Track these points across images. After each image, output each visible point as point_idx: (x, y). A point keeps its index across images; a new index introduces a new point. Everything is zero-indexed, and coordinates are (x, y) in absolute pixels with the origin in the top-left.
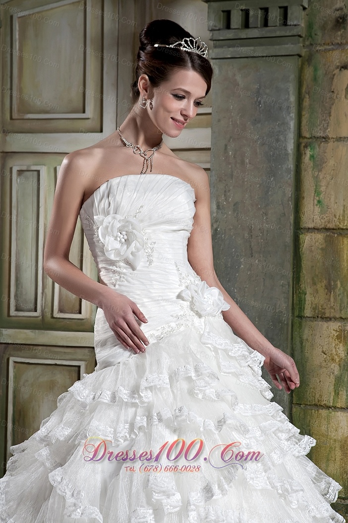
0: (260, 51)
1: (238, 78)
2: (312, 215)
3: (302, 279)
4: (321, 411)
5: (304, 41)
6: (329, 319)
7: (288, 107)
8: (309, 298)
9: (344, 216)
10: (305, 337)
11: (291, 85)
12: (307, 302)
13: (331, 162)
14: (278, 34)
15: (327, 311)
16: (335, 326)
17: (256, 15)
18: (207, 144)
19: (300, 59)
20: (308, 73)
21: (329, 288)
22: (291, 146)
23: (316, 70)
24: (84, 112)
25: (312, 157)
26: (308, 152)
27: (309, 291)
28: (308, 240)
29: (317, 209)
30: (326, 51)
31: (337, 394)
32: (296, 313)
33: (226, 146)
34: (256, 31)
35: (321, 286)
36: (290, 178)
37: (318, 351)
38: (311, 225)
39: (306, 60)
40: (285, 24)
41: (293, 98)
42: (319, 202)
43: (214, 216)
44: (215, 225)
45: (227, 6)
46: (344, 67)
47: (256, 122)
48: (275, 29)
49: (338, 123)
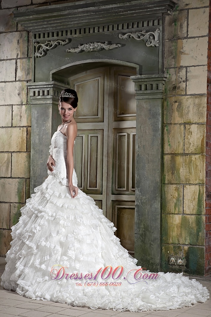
0: (151, 97)
1: (144, 105)
2: (167, 149)
3: (164, 171)
4: (170, 215)
5: (164, 94)
6: (173, 184)
7: (159, 114)
8: (166, 177)
9: (176, 149)
10: (165, 190)
11: (160, 107)
12: (166, 179)
13: (173, 132)
14: (156, 92)
15: (172, 181)
16: (175, 186)
17: (149, 86)
19: (163, 99)
20: (165, 103)
21: (173, 173)
22: (160, 126)
23: (168, 103)
24: (98, 116)
25: (167, 130)
26: (166, 128)
27: (166, 175)
28: (167, 158)
29: (169, 147)
30: (170, 97)
31: (175, 209)
32: (163, 182)
33: (141, 126)
34: (149, 91)
35: (170, 173)
36: (160, 137)
37: (169, 195)
38: (167, 153)
40: (158, 89)
41: (160, 112)
42: (169, 145)
43: (137, 150)
44: (138, 153)
45: (140, 83)
46: (176, 102)
47: (150, 119)
48: (154, 91)
49: (174, 119)
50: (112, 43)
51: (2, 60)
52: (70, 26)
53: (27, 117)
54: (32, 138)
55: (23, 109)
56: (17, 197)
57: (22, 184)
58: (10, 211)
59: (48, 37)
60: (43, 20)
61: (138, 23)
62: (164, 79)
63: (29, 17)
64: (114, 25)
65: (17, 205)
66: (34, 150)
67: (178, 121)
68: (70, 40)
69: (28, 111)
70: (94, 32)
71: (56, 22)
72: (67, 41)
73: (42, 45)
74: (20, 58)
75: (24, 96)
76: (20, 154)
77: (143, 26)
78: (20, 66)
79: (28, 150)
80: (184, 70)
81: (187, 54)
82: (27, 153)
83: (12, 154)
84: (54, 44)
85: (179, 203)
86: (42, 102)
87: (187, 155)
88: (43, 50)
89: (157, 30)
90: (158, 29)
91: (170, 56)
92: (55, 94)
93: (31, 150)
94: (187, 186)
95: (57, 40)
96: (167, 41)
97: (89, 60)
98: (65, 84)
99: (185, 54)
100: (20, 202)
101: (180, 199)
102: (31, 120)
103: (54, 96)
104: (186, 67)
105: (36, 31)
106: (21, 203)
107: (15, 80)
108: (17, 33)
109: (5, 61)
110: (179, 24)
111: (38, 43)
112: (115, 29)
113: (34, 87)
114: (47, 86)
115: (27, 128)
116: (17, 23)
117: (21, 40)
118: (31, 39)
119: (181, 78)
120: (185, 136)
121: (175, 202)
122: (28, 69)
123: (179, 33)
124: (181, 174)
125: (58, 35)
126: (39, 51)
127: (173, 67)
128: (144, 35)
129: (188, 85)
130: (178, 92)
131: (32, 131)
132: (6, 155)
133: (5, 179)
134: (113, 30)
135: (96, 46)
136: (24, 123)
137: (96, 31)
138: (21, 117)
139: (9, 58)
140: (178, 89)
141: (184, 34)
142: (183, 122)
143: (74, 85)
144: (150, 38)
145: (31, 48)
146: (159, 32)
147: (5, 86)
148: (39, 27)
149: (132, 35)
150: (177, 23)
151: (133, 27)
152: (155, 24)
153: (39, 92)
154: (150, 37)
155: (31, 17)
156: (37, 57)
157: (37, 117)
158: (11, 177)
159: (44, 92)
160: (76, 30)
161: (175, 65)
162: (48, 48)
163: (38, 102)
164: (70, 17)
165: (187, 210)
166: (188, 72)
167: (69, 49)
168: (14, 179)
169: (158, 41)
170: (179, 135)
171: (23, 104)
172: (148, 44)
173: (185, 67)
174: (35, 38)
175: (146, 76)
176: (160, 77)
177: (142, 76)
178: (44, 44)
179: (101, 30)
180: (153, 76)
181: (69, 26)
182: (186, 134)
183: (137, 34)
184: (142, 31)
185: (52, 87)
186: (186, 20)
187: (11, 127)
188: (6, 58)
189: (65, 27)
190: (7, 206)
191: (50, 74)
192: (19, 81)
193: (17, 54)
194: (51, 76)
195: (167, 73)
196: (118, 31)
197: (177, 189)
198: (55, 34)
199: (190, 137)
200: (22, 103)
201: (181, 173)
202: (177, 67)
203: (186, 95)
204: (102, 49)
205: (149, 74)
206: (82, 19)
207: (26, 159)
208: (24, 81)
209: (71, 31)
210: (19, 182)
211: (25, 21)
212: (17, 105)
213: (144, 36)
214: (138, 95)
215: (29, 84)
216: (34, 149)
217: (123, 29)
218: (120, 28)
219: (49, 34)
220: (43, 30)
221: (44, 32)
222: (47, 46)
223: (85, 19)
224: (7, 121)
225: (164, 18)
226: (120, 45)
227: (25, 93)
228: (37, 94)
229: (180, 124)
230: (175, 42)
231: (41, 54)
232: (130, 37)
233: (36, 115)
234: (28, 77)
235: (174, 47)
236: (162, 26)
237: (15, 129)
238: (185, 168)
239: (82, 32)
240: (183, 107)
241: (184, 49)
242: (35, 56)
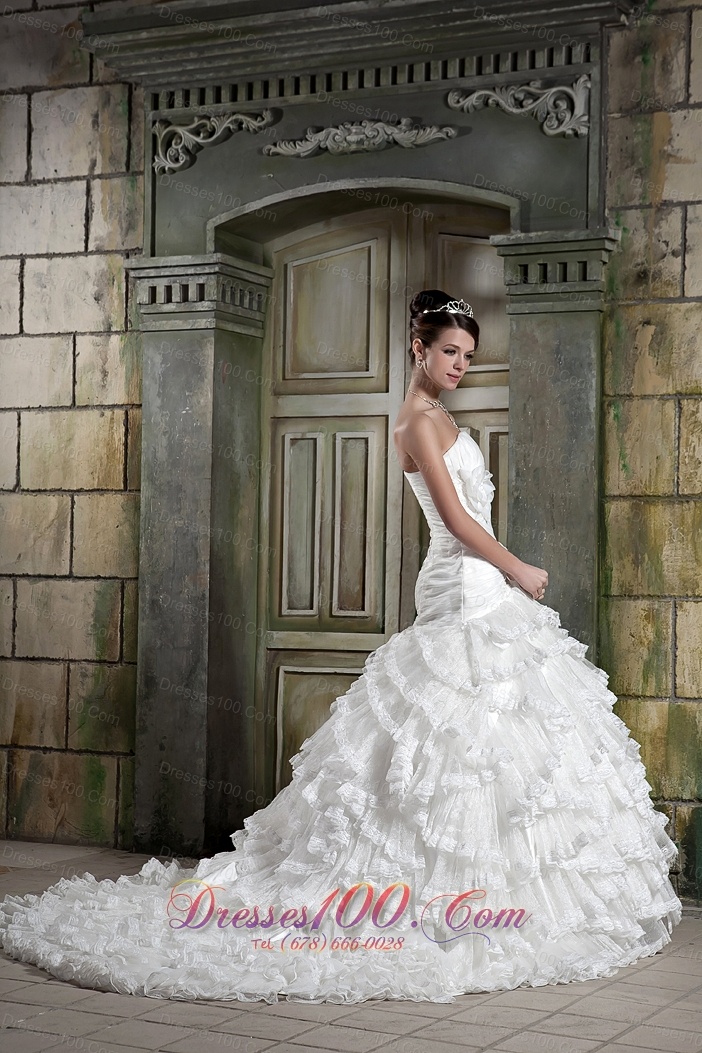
0: (559, 306)
1: (537, 334)
2: (617, 482)
3: (607, 553)
4: (629, 701)
5: (605, 296)
6: (637, 598)
7: (590, 364)
8: (615, 574)
9: (650, 481)
10: (612, 619)
11: (592, 341)
12: (613, 579)
13: (636, 422)
14: (577, 289)
15: (635, 588)
16: (643, 604)
17: (554, 271)
18: (505, 405)
19: (601, 314)
20: (610, 328)
21: (637, 563)
22: (593, 405)
23: (618, 325)
24: (367, 370)
25: (616, 416)
26: (612, 412)
27: (615, 566)
28: (616, 510)
29: (623, 475)
30: (628, 306)
31: (646, 681)
32: (603, 592)
33: (525, 405)
34: (554, 285)
35: (628, 561)
36: (592, 440)
37: (626, 634)
38: (616, 493)
39: (608, 316)
40: (584, 278)
41: (594, 355)
42: (624, 466)
43: (514, 483)
44: (516, 494)
45: (524, 260)
46: (648, 323)
47: (556, 380)
48: (574, 284)
49: (642, 380)
50: (423, 123)
51: (40, 182)
52: (279, 66)
53: (126, 373)
54: (144, 444)
55: (111, 346)
56: (92, 640)
57: (108, 597)
58: (68, 689)
59: (202, 102)
60: (186, 46)
61: (515, 57)
62: (608, 245)
63: (136, 37)
64: (432, 62)
65: (91, 668)
66: (153, 483)
67: (655, 387)
68: (278, 114)
69: (128, 355)
70: (361, 85)
71: (228, 51)
72: (268, 116)
73: (180, 130)
74: (99, 177)
75: (116, 302)
76: (103, 500)
77: (533, 66)
78: (102, 202)
79: (130, 484)
80: (678, 213)
81: (687, 161)
82: (127, 493)
83: (75, 497)
84: (221, 126)
85: (658, 661)
86: (179, 324)
87: (688, 502)
88: (184, 146)
89: (582, 80)
90: (584, 78)
91: (627, 167)
92: (224, 296)
93: (143, 484)
94: (687, 605)
95: (234, 114)
96: (616, 115)
97: (344, 181)
98: (256, 262)
99: (679, 160)
100: (103, 658)
101: (662, 648)
102: (140, 386)
103: (222, 304)
104: (684, 205)
105: (160, 85)
106: (105, 661)
107: (83, 250)
108: (90, 88)
109: (50, 185)
110: (659, 59)
111: (166, 123)
112: (436, 76)
113: (153, 273)
114: (199, 270)
115: (126, 413)
116: (91, 55)
117: (106, 115)
118: (140, 112)
119: (667, 243)
120: (679, 438)
121: (645, 657)
122: (131, 213)
123: (658, 90)
124: (665, 564)
125: (234, 98)
126: (171, 152)
127: (637, 204)
128: (535, 98)
129: (691, 267)
130: (654, 290)
131: (144, 421)
132: (53, 501)
133: (51, 581)
134: (428, 78)
135: (370, 133)
136: (117, 394)
137: (369, 83)
138: (105, 373)
139: (62, 174)
140: (654, 279)
141: (675, 92)
142: (671, 391)
143: (286, 266)
144: (556, 106)
145: (142, 142)
146: (589, 85)
147: (49, 268)
148: (170, 70)
149: (495, 97)
150: (650, 57)
151: (497, 70)
152: (574, 60)
153: (169, 289)
154: (558, 102)
155: (144, 35)
156: (163, 170)
157: (164, 374)
158: (70, 576)
159: (185, 288)
160: (297, 81)
161: (644, 198)
162: (199, 140)
163: (164, 322)
164: (278, 34)
165: (688, 685)
166: (690, 222)
167: (275, 145)
168: (82, 582)
169: (584, 115)
170: (660, 436)
171: (114, 329)
172: (549, 127)
173: (679, 204)
174: (156, 107)
175: (545, 235)
176: (592, 237)
177: (532, 234)
178: (186, 128)
179: (386, 80)
180: (570, 235)
181: (273, 67)
182: (684, 431)
183: (513, 92)
184: (528, 84)
185: (214, 273)
186: (682, 44)
187: (70, 408)
188: (51, 175)
189: (259, 69)
190: (58, 670)
191: (208, 227)
192: (99, 251)
193: (92, 160)
194: (210, 235)
195: (617, 223)
196: (446, 84)
197: (652, 616)
198: (225, 94)
199: (695, 439)
200: (110, 326)
201: (667, 560)
202: (650, 206)
203: (683, 298)
204: (388, 142)
205: (556, 229)
206: (320, 41)
207: (124, 515)
208: (117, 252)
209: (281, 82)
210: (98, 593)
211: (123, 49)
212: (92, 333)
213: (535, 100)
214: (515, 298)
215: (133, 262)
216: (151, 480)
217: (462, 74)
218: (453, 71)
219: (202, 92)
220: (184, 79)
221: (187, 87)
222: (198, 134)
223: (333, 42)
224: (56, 388)
225: (605, 40)
226: (452, 132)
227: (119, 294)
228: (161, 296)
229: (664, 398)
230: (645, 121)
231: (177, 160)
232: (486, 104)
233: (159, 370)
234: (129, 237)
235: (640, 138)
236: (599, 67)
237: (84, 414)
238: (679, 545)
239: (318, 87)
240: (671, 342)
241: (676, 144)
242: (153, 169)
